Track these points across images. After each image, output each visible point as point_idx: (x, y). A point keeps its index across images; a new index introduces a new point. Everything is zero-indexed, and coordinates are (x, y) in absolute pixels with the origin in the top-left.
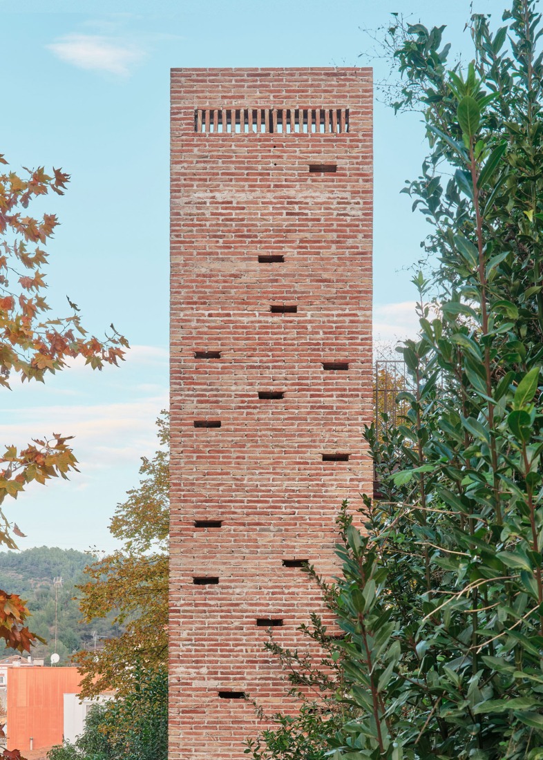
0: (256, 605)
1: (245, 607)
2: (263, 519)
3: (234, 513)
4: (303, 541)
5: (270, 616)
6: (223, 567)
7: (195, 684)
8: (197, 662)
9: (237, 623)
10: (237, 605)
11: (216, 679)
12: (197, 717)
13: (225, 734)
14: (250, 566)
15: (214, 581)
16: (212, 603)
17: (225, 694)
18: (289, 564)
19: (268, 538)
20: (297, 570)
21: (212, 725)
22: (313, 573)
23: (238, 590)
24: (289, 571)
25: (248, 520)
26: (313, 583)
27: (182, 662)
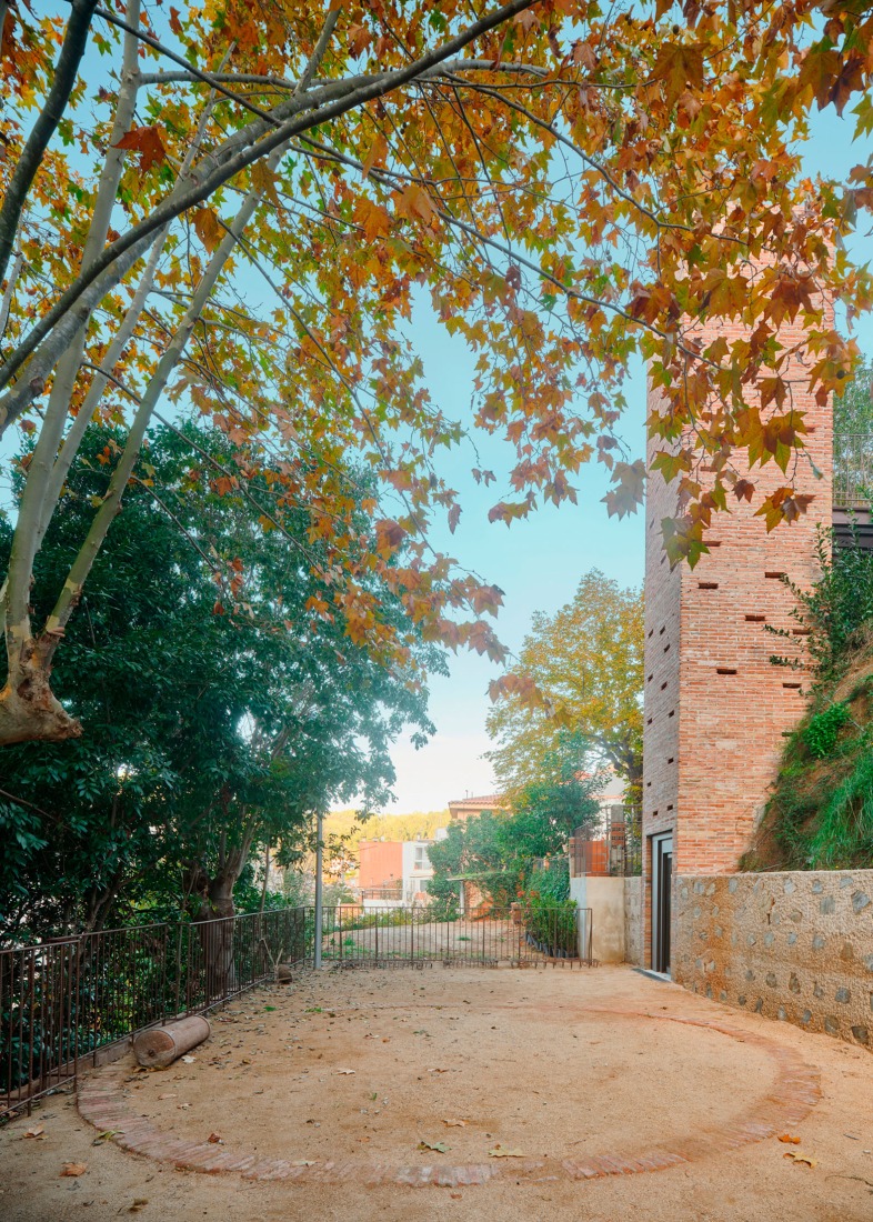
0: (746, 605)
1: (737, 606)
2: (751, 542)
3: (730, 536)
4: (781, 559)
5: (756, 614)
6: (721, 577)
7: (701, 663)
8: (702, 646)
9: (731, 618)
10: (732, 605)
11: (716, 659)
12: (701, 688)
13: (723, 700)
14: (742, 575)
15: (715, 586)
16: (713, 603)
17: (721, 672)
18: (768, 575)
19: (754, 556)
20: (776, 580)
21: (712, 694)
22: (788, 582)
23: (732, 594)
24: (769, 580)
25: (739, 542)
26: (788, 590)
27: (690, 646)
